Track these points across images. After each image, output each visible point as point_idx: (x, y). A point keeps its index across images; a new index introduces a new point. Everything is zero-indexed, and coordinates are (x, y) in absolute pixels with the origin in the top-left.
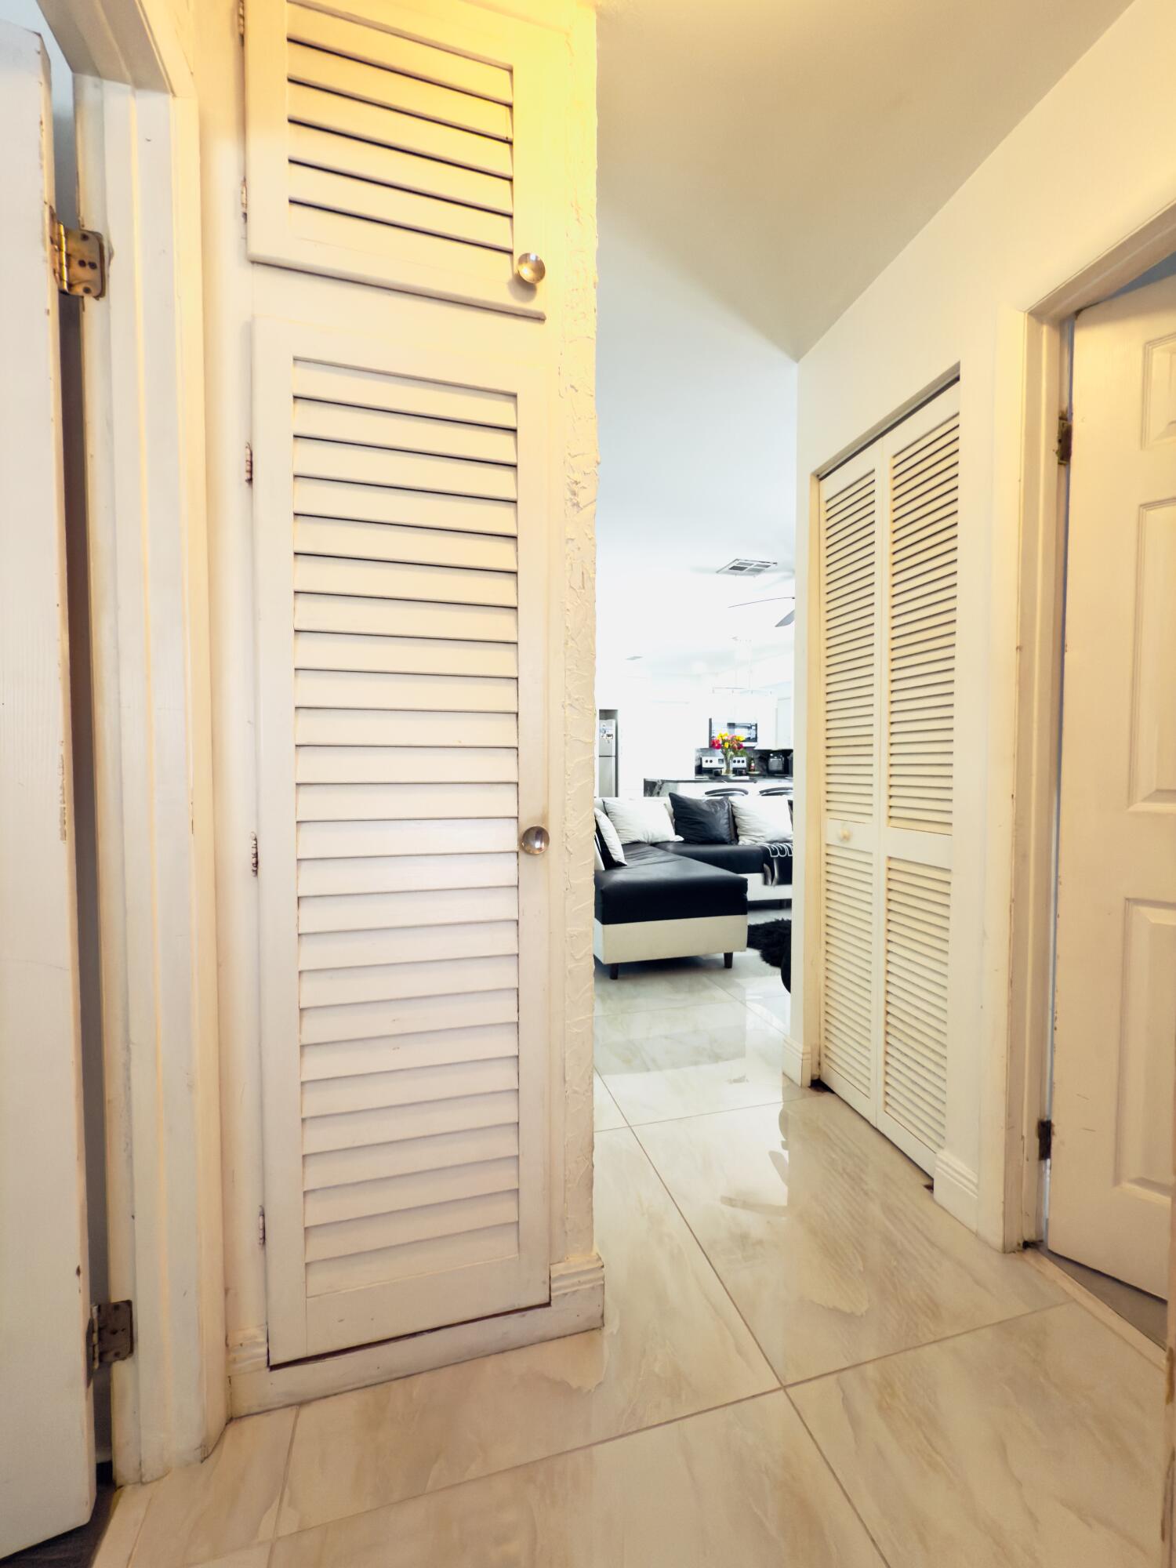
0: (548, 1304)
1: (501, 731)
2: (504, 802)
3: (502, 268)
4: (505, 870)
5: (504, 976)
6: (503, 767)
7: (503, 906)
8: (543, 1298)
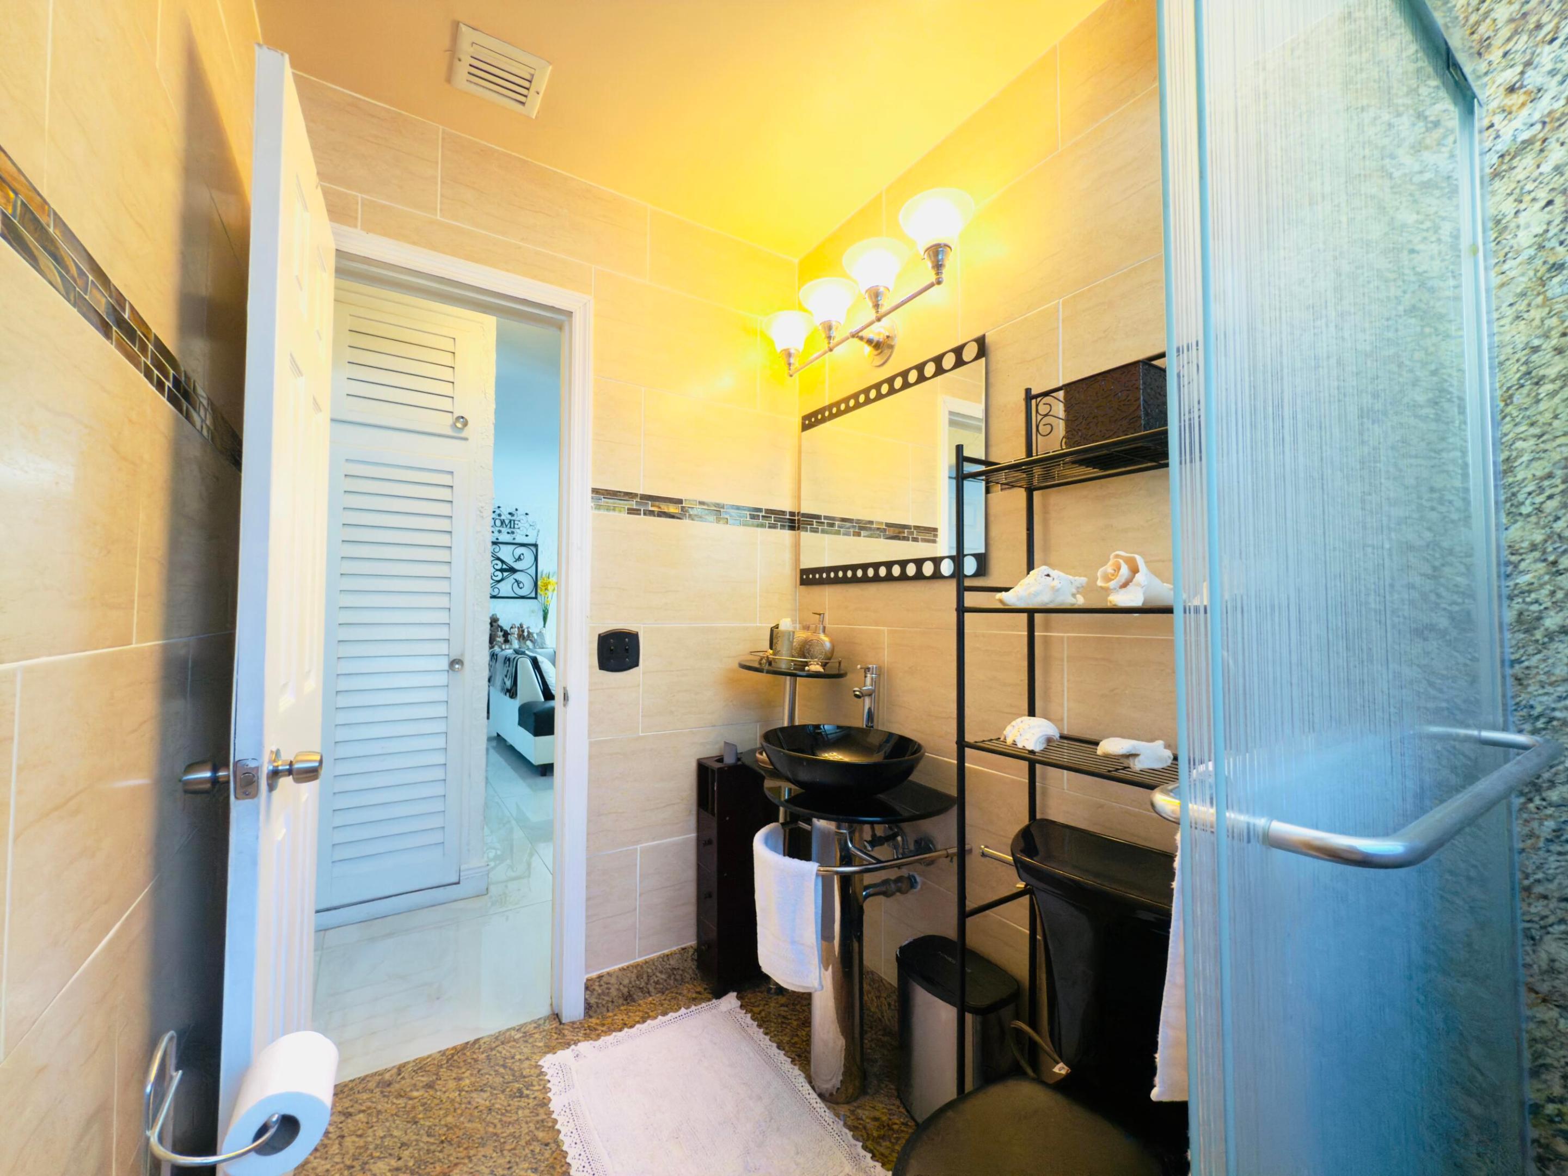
0: (458, 883)
1: (443, 617)
2: (443, 648)
3: (449, 419)
4: (443, 679)
5: (440, 727)
6: (443, 632)
7: (441, 695)
8: (455, 880)
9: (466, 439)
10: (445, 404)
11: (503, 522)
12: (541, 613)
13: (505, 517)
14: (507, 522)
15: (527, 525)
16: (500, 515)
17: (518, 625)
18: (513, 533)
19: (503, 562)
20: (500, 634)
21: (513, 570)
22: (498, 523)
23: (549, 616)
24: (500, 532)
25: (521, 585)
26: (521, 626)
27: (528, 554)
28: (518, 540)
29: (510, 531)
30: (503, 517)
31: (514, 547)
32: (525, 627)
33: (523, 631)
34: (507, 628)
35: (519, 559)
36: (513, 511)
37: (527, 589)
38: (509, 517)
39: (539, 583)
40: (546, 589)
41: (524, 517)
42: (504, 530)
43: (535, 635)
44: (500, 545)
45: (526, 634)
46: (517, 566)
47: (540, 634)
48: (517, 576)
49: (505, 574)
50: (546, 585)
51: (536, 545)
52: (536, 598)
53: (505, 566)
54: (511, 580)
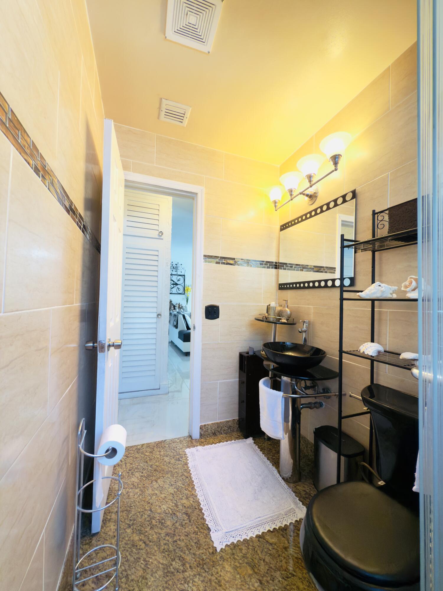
0: (159, 389)
1: (155, 300)
2: (155, 310)
3: (157, 232)
4: (154, 320)
5: (154, 336)
6: (155, 305)
7: (154, 326)
8: (159, 388)
9: (162, 239)
10: (156, 227)
11: (173, 267)
12: (186, 300)
13: (174, 266)
14: (175, 267)
15: (181, 268)
16: (172, 265)
17: (178, 303)
18: (177, 271)
19: (173, 281)
20: (172, 306)
21: (177, 284)
22: (172, 268)
23: (189, 300)
24: (172, 271)
25: (179, 289)
26: (179, 304)
27: (182, 278)
28: (179, 274)
29: (176, 270)
30: (173, 266)
31: (177, 276)
32: (180, 304)
33: (180, 306)
34: (175, 304)
35: (179, 280)
36: (177, 263)
37: (181, 291)
38: (176, 265)
39: (185, 289)
40: (188, 291)
41: (180, 266)
42: (174, 270)
43: (184, 307)
44: (173, 276)
45: (181, 306)
46: (178, 283)
47: (186, 307)
48: (178, 286)
49: (174, 286)
50: (188, 290)
51: (184, 276)
52: (184, 294)
53: (174, 283)
54: (176, 288)
